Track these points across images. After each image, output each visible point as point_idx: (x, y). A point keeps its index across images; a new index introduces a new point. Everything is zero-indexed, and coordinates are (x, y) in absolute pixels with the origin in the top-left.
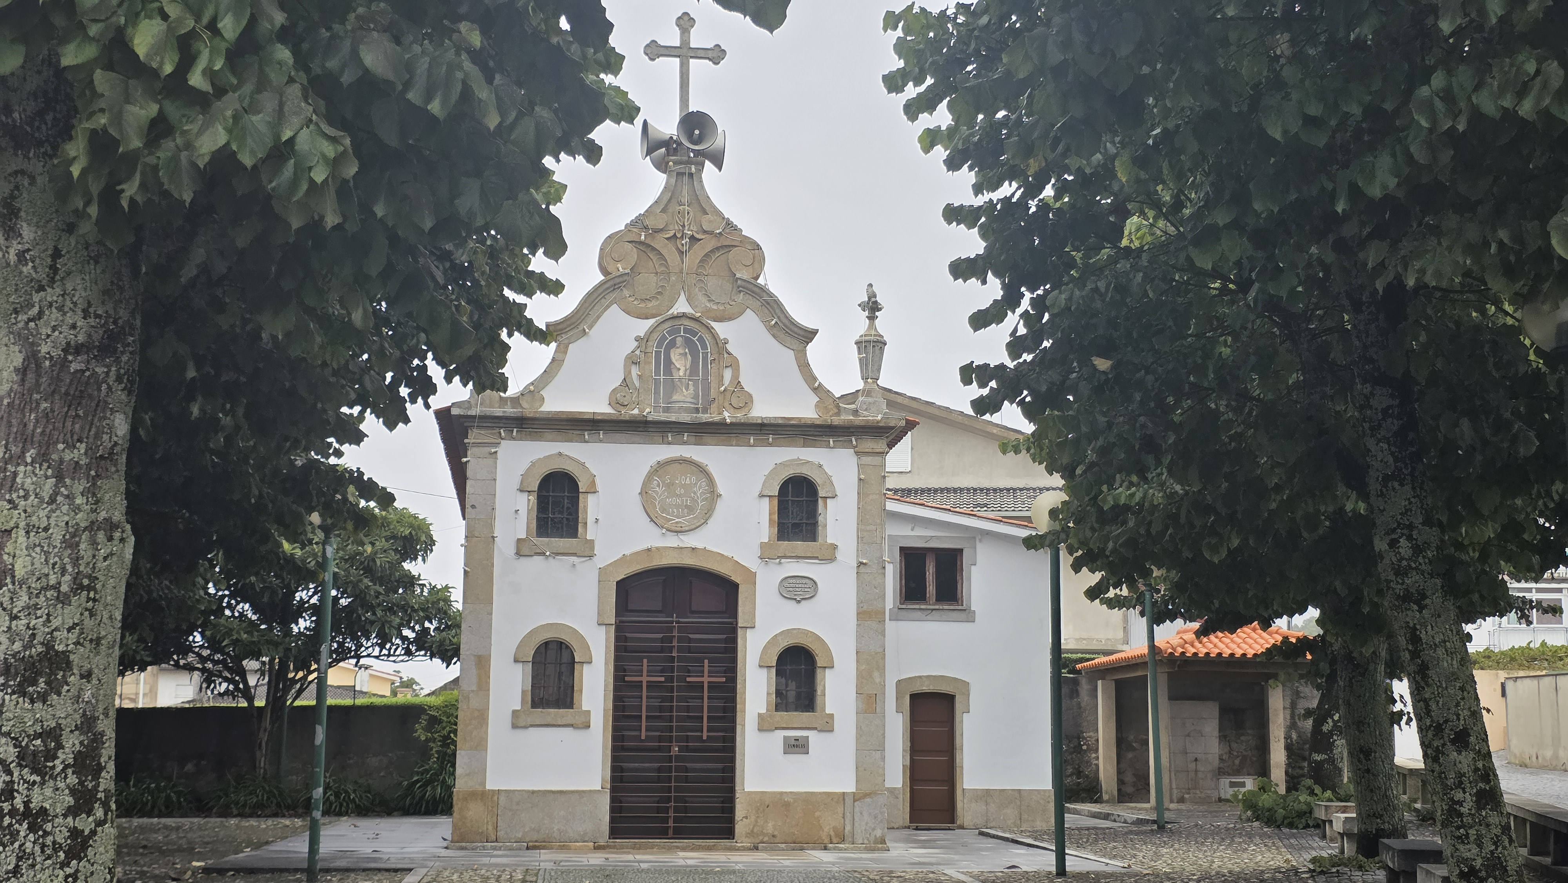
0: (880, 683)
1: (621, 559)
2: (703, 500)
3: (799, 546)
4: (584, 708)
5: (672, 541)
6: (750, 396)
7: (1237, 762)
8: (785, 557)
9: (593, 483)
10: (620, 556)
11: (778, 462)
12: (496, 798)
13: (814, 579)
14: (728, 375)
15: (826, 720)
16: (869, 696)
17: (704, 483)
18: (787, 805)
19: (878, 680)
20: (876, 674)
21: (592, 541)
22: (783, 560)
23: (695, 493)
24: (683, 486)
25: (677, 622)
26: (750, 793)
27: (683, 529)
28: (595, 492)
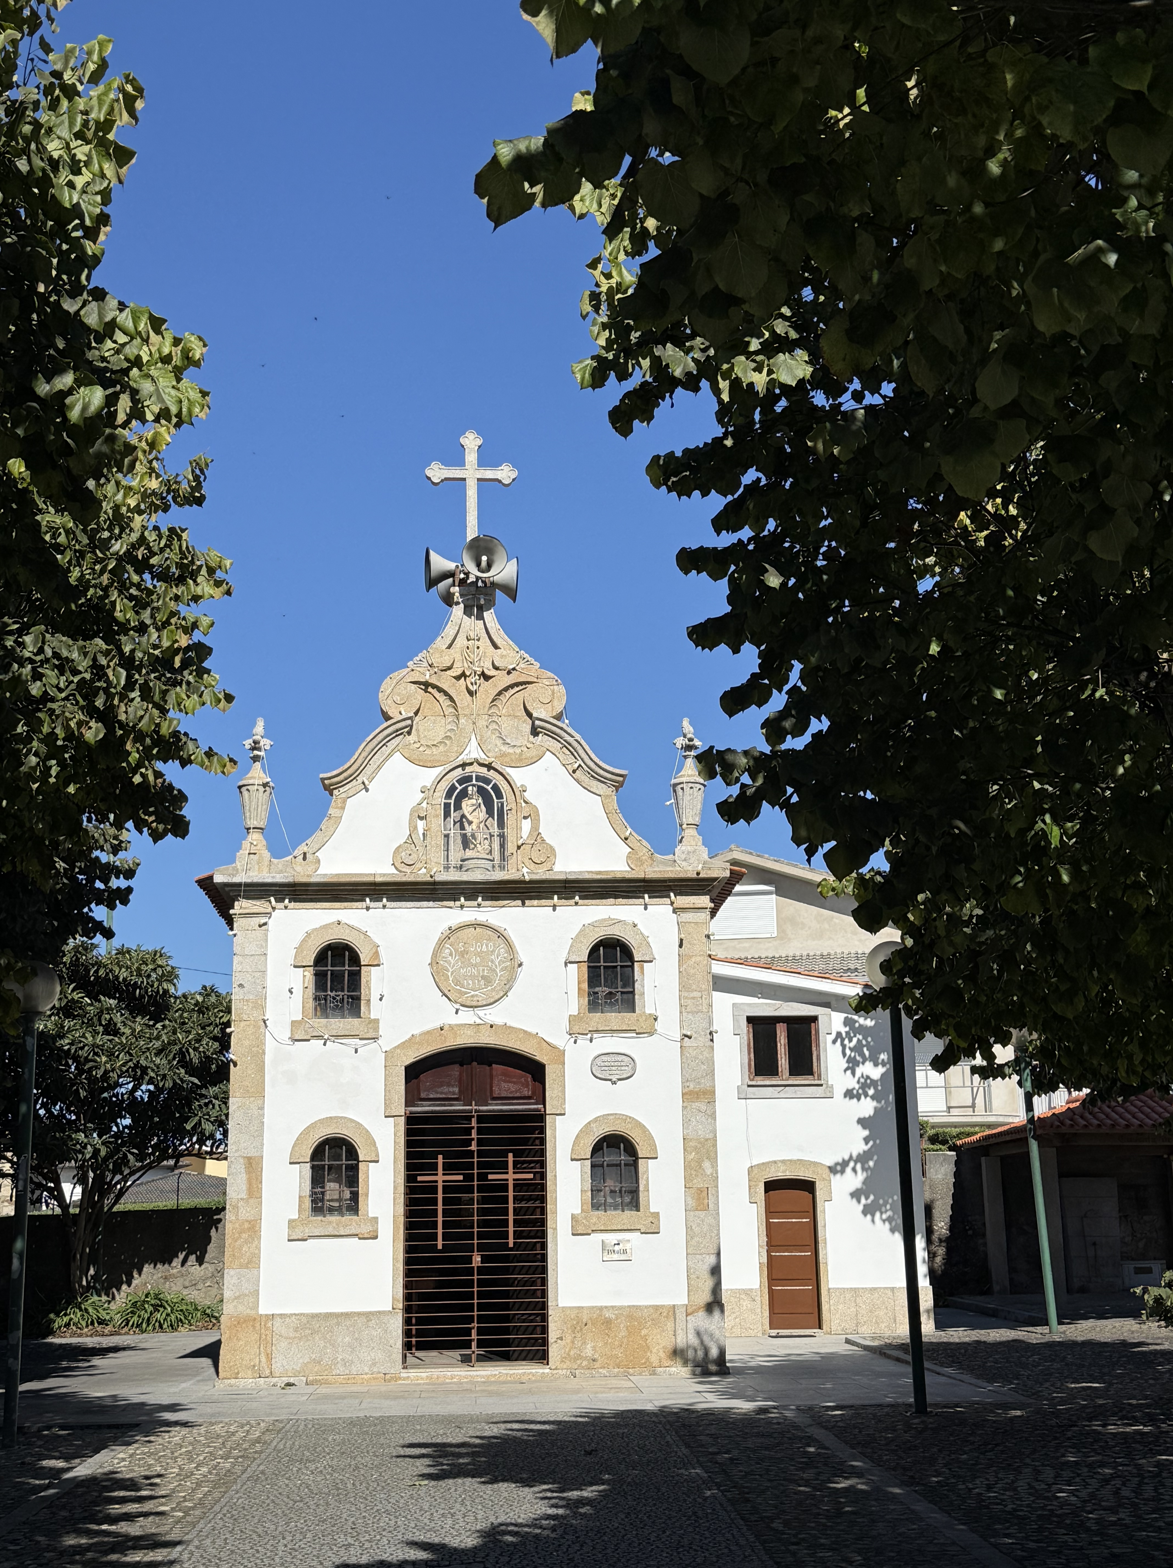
0: (712, 1174)
1: (410, 1039)
2: (502, 970)
3: (614, 1018)
4: (371, 1215)
5: (467, 1017)
6: (552, 850)
7: (1141, 1245)
8: (597, 1031)
9: (376, 954)
10: (409, 1036)
11: (586, 922)
12: (269, 1324)
13: (633, 1055)
14: (526, 825)
15: (651, 1219)
16: (700, 1190)
17: (503, 950)
18: (608, 1322)
19: (709, 1171)
20: (707, 1164)
21: (376, 1021)
22: (595, 1036)
23: (492, 961)
24: (478, 954)
25: (476, 1111)
26: (564, 1309)
27: (480, 1004)
28: (378, 965)
